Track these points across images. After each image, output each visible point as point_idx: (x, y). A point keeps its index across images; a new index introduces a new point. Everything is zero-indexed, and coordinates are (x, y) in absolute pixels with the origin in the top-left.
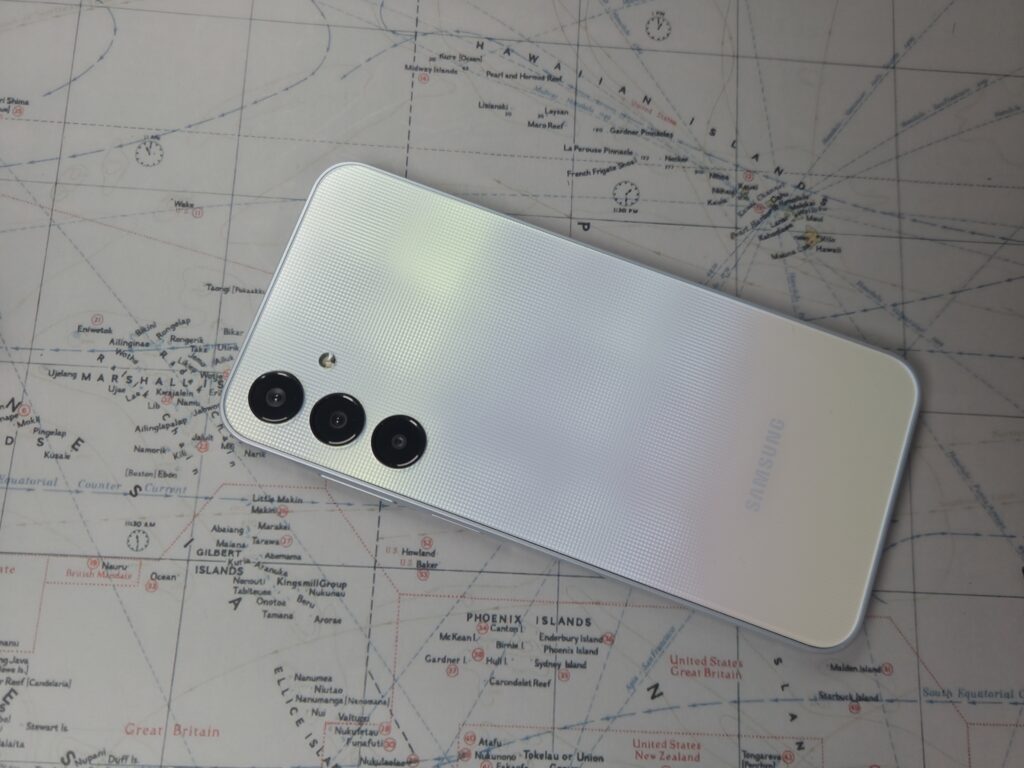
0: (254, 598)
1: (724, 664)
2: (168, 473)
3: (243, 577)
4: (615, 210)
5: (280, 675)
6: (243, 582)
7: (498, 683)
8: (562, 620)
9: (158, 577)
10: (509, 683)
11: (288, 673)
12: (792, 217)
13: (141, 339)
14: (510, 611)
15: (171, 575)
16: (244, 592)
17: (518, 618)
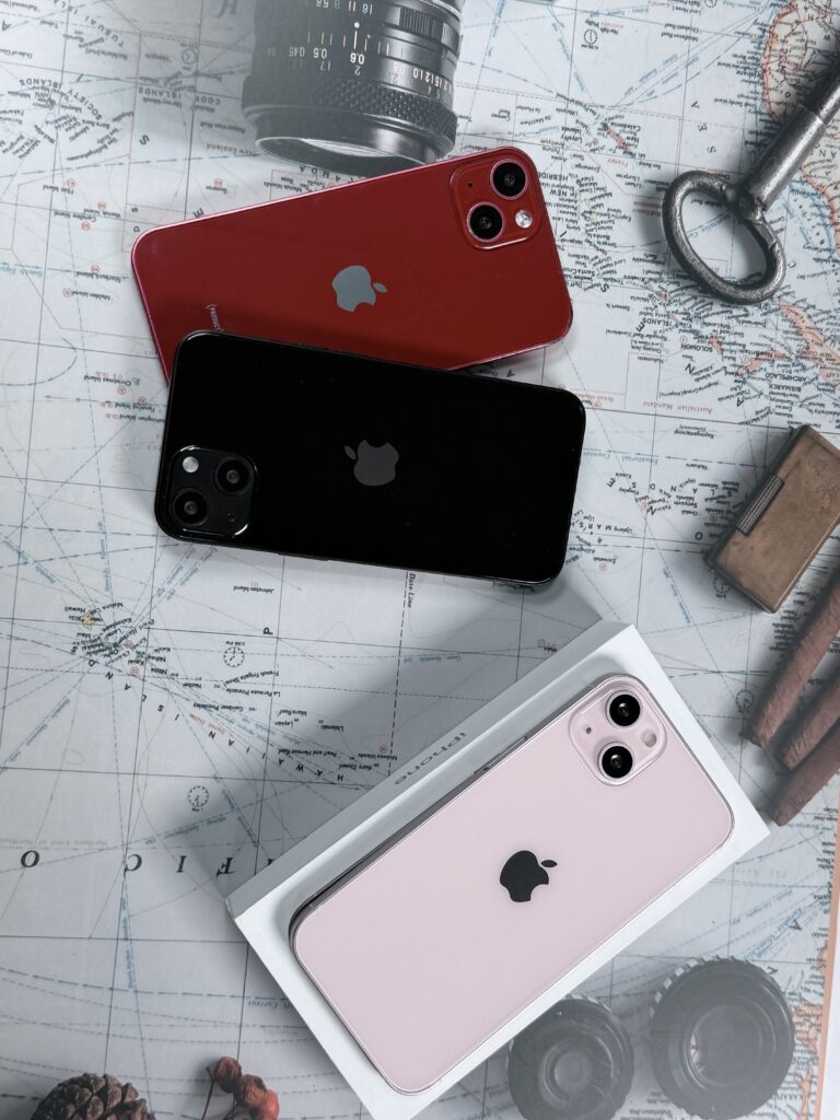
4: (244, 644)
12: (102, 637)
13: (575, 553)
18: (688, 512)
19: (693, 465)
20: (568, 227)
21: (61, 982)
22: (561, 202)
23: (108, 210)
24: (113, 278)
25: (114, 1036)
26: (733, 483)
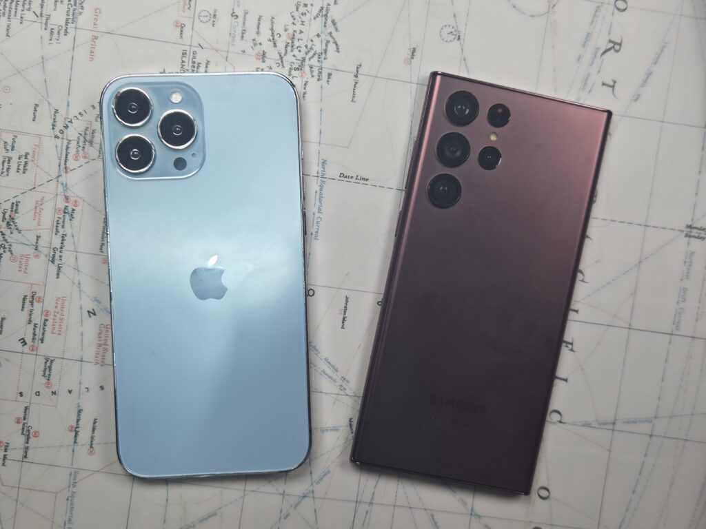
1: (103, 356)
2: (245, 35)
9: (182, 28)
13: (329, 22)
15: (183, 36)
20: (29, 9)
21: (640, 474)
22: (7, 15)
23: (22, 415)
24: (79, 415)
25: (687, 435)
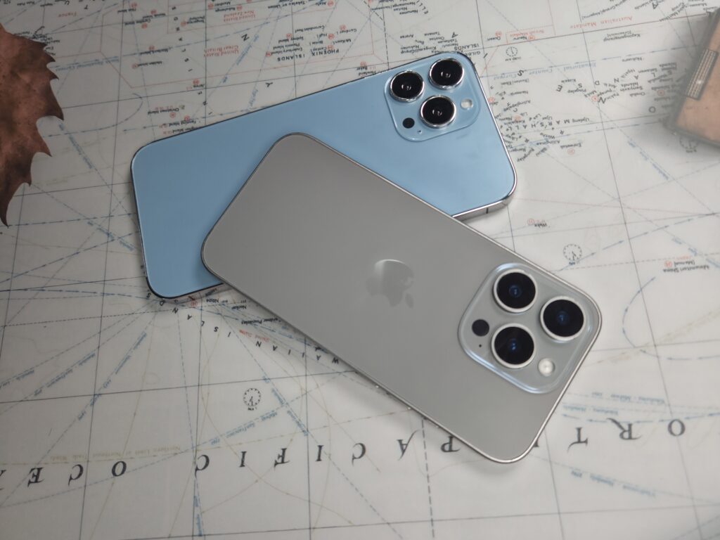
0: (446, 39)
1: (212, 54)
2: (506, 85)
3: (454, 47)
5: (425, 10)
6: (453, 45)
7: (320, 27)
8: (292, 58)
9: (497, 38)
10: (315, 28)
11: (421, 12)
13: (542, 147)
14: (318, 57)
15: (493, 41)
16: (451, 41)
17: (313, 54)
18: (636, 94)
19: (629, 60)
23: (158, 13)
26: (669, 64)
